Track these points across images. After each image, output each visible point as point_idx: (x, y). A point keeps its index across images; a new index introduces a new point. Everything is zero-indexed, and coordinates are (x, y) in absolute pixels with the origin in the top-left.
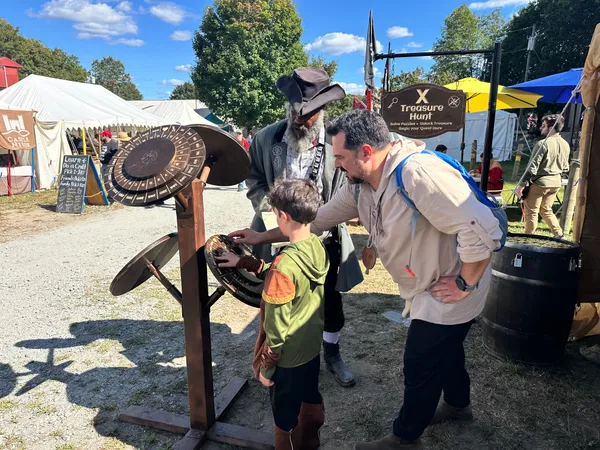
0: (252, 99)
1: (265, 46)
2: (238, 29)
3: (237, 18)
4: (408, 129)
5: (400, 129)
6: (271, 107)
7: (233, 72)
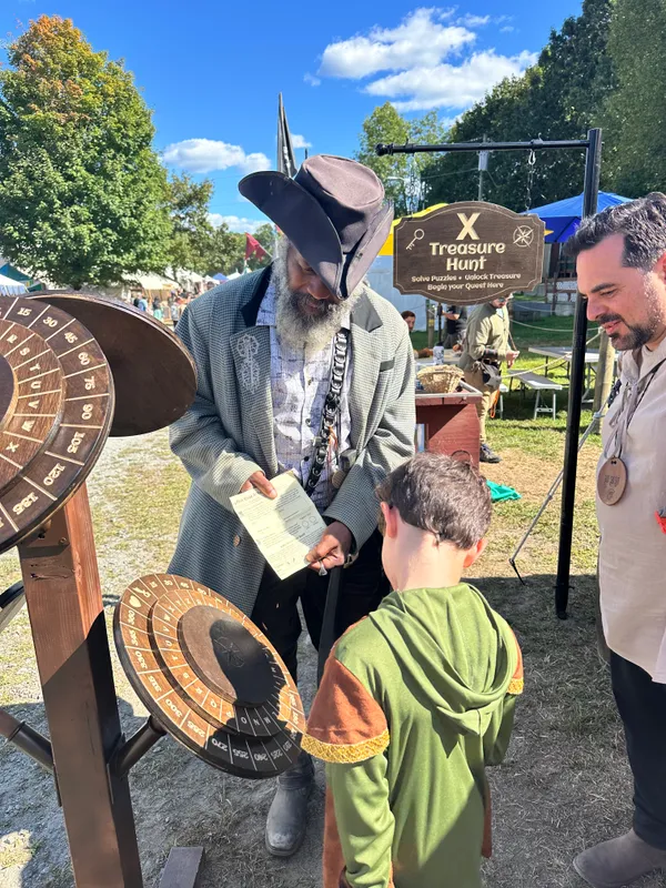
0: (78, 239)
1: (93, 152)
2: (44, 122)
3: (41, 105)
4: (443, 287)
5: (430, 287)
6: (114, 252)
7: (42, 194)
